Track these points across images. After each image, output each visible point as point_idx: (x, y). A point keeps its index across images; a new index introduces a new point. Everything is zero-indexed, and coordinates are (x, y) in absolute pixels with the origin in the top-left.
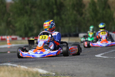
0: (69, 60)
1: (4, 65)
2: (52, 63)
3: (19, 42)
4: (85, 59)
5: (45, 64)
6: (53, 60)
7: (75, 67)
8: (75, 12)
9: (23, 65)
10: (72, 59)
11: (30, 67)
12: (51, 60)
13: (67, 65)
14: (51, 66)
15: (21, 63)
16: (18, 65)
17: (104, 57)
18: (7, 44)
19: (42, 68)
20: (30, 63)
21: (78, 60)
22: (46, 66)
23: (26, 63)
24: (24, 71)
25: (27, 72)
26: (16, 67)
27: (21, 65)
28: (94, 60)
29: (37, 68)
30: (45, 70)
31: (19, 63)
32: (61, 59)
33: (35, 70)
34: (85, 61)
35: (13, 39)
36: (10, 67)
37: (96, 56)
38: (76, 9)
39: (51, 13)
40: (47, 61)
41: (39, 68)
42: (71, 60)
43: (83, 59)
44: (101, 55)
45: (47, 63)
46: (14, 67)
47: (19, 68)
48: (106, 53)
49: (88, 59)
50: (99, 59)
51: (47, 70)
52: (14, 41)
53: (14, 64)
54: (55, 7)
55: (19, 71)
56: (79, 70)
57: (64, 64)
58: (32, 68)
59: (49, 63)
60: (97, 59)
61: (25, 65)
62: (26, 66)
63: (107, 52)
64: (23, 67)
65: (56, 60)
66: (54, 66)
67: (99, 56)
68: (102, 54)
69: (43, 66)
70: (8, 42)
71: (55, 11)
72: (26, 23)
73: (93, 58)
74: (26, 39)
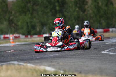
0: (75, 57)
1: (11, 64)
2: (59, 61)
3: (23, 40)
4: (91, 56)
5: (52, 62)
6: (59, 58)
7: (82, 64)
8: (77, 9)
9: (29, 63)
10: (79, 56)
11: (37, 65)
12: (58, 58)
13: (74, 62)
14: (58, 63)
15: (28, 61)
16: (25, 63)
17: (111, 53)
18: (10, 42)
19: (49, 66)
20: (37, 61)
22: (53, 64)
23: (33, 61)
24: (31, 69)
25: (35, 70)
26: (23, 65)
27: (27, 63)
28: (100, 56)
29: (44, 65)
31: (26, 61)
32: (67, 57)
33: (42, 68)
34: (92, 58)
35: (16, 37)
37: (102, 52)
39: (53, 11)
41: (46, 66)
42: (77, 57)
43: (89, 56)
44: (107, 52)
45: (54, 60)
46: (20, 65)
47: (26, 66)
48: (112, 49)
49: (94, 55)
50: (106, 55)
51: (54, 68)
52: (17, 40)
53: (21, 62)
54: (57, 4)
55: (27, 69)
56: (87, 67)
57: (71, 61)
59: (56, 60)
60: (104, 55)
62: (33, 64)
64: (30, 65)
65: (62, 57)
66: (61, 64)
67: (105, 52)
68: (108, 50)
69: (50, 64)
70: (11, 40)
71: (57, 8)
72: (28, 21)
73: (99, 55)
74: (29, 37)
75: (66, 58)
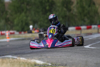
0: (62, 51)
1: (6, 57)
2: (47, 54)
3: (17, 36)
4: (75, 50)
5: (41, 55)
6: (48, 52)
7: (67, 57)
8: (65, 9)
9: (22, 57)
10: (65, 50)
11: (28, 59)
13: (61, 56)
14: (47, 57)
15: (21, 55)
16: (18, 56)
17: (92, 48)
18: (6, 38)
19: (39, 59)
20: (28, 55)
21: (69, 51)
22: (42, 57)
23: (25, 55)
24: (23, 63)
25: (26, 63)
26: (17, 59)
27: (20, 57)
28: (83, 50)
29: (34, 59)
30: (42, 61)
32: (55, 51)
33: (33, 61)
34: (76, 52)
35: (11, 33)
36: (11, 59)
37: (85, 47)
38: (65, 6)
40: (43, 53)
41: (36, 59)
42: (63, 51)
43: (73, 50)
44: (89, 46)
45: (43, 54)
46: (14, 58)
47: (19, 59)
49: (78, 50)
50: (88, 49)
51: (43, 61)
52: (12, 36)
53: (14, 56)
55: (19, 62)
56: (71, 60)
57: (58, 55)
58: (31, 59)
59: (45, 54)
60: (86, 49)
61: (24, 56)
62: (25, 58)
63: (94, 43)
64: (22, 59)
65: (50, 52)
66: (49, 57)
68: (90, 45)
69: (40, 57)
70: (7, 36)
71: (47, 8)
74: (23, 33)
75: (53, 52)
